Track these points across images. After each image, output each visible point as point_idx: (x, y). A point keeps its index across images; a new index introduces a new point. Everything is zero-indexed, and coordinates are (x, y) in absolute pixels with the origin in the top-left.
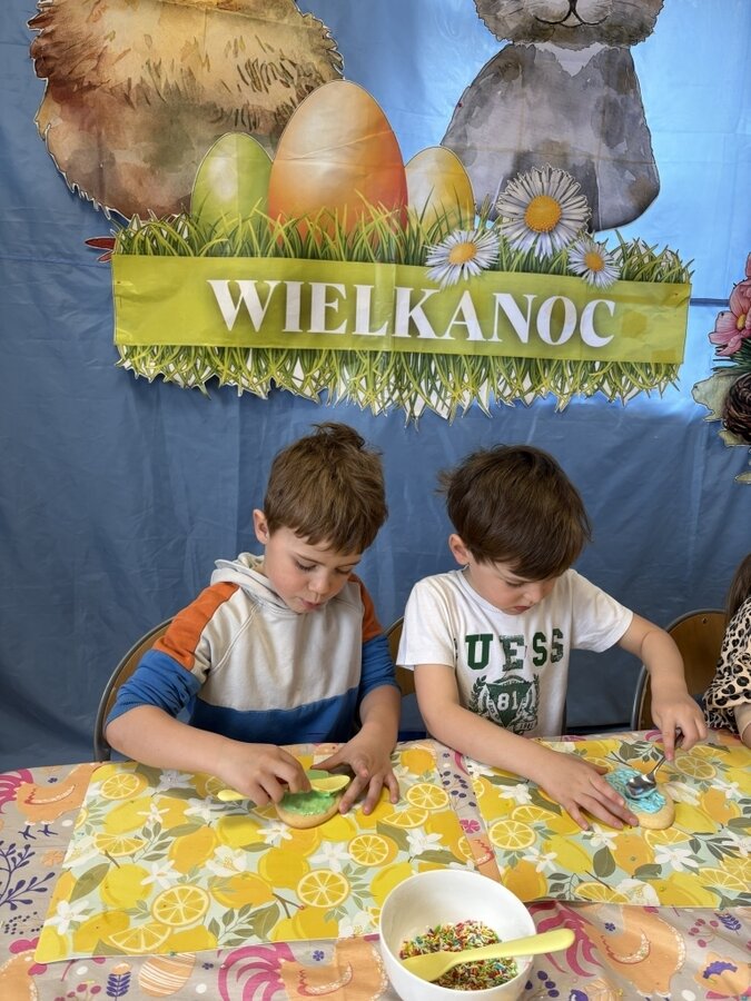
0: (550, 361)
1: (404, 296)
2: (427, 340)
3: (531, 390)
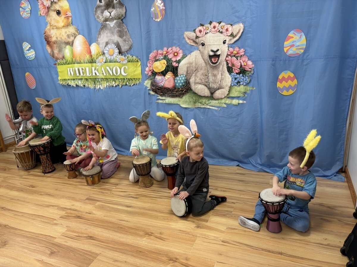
0: (117, 79)
1: (93, 68)
2: (98, 76)
3: (115, 84)
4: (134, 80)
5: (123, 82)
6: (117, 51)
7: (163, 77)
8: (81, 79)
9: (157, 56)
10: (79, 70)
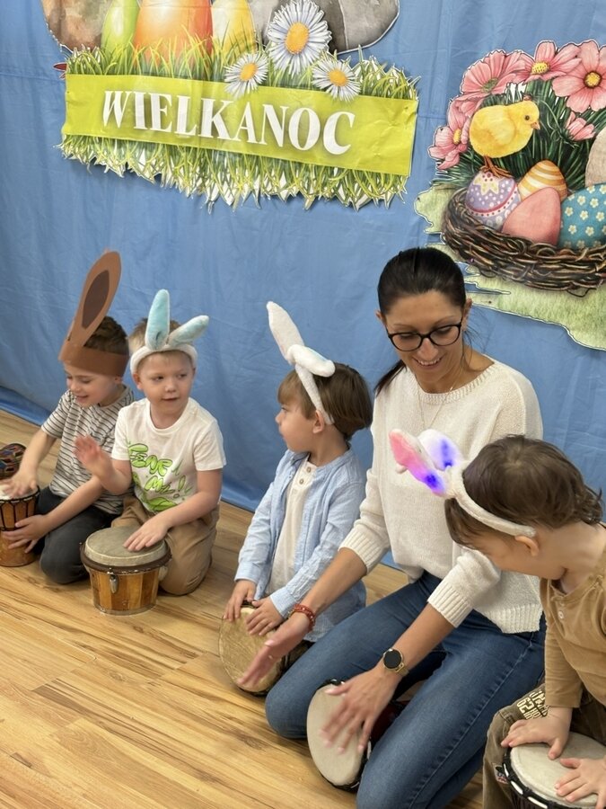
0: (300, 164)
1: (209, 105)
2: (224, 140)
3: (286, 187)
4: (371, 181)
5: (324, 184)
6: (322, 35)
7: (508, 183)
8: (149, 146)
9: (501, 76)
10: (147, 103)
